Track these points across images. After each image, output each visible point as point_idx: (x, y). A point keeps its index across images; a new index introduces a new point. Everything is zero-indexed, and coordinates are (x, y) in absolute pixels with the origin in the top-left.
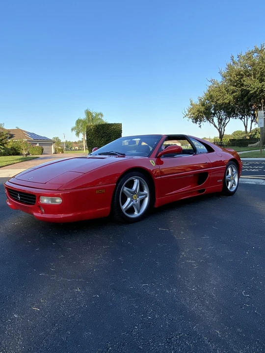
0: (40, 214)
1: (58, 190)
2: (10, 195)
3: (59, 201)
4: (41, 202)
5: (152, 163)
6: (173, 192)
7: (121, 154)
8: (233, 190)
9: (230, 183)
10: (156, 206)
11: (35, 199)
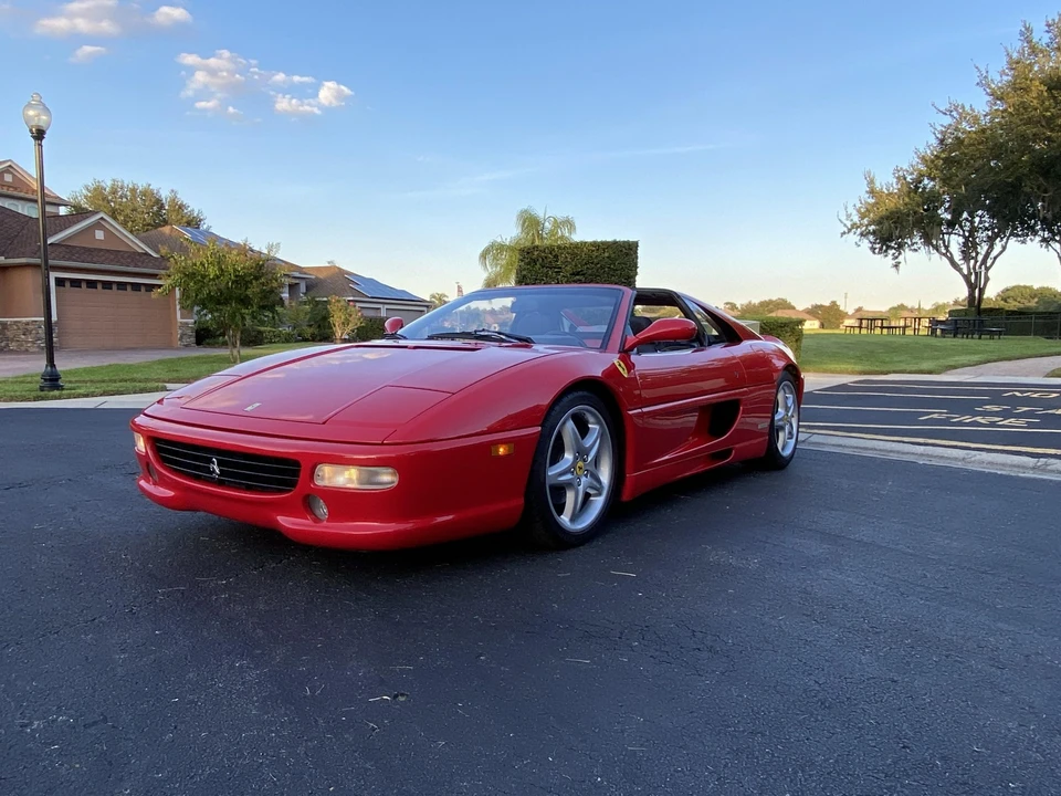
0: (310, 522)
1: (382, 444)
2: (163, 461)
3: (387, 478)
4: (319, 483)
5: (620, 369)
6: (667, 457)
7: (520, 340)
8: (787, 453)
9: (781, 435)
10: (625, 498)
11: (296, 473)
